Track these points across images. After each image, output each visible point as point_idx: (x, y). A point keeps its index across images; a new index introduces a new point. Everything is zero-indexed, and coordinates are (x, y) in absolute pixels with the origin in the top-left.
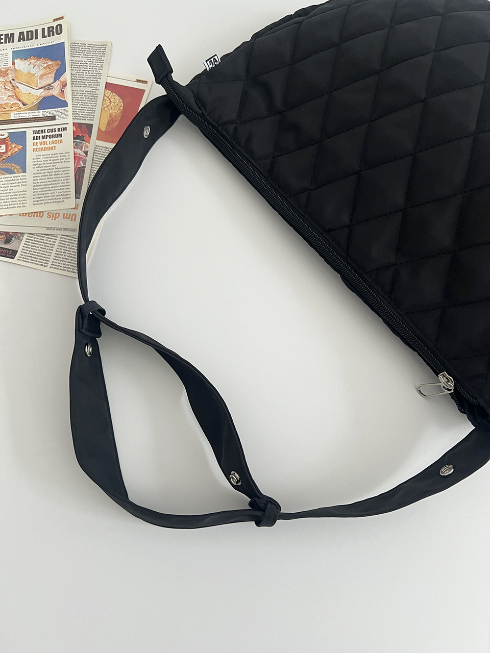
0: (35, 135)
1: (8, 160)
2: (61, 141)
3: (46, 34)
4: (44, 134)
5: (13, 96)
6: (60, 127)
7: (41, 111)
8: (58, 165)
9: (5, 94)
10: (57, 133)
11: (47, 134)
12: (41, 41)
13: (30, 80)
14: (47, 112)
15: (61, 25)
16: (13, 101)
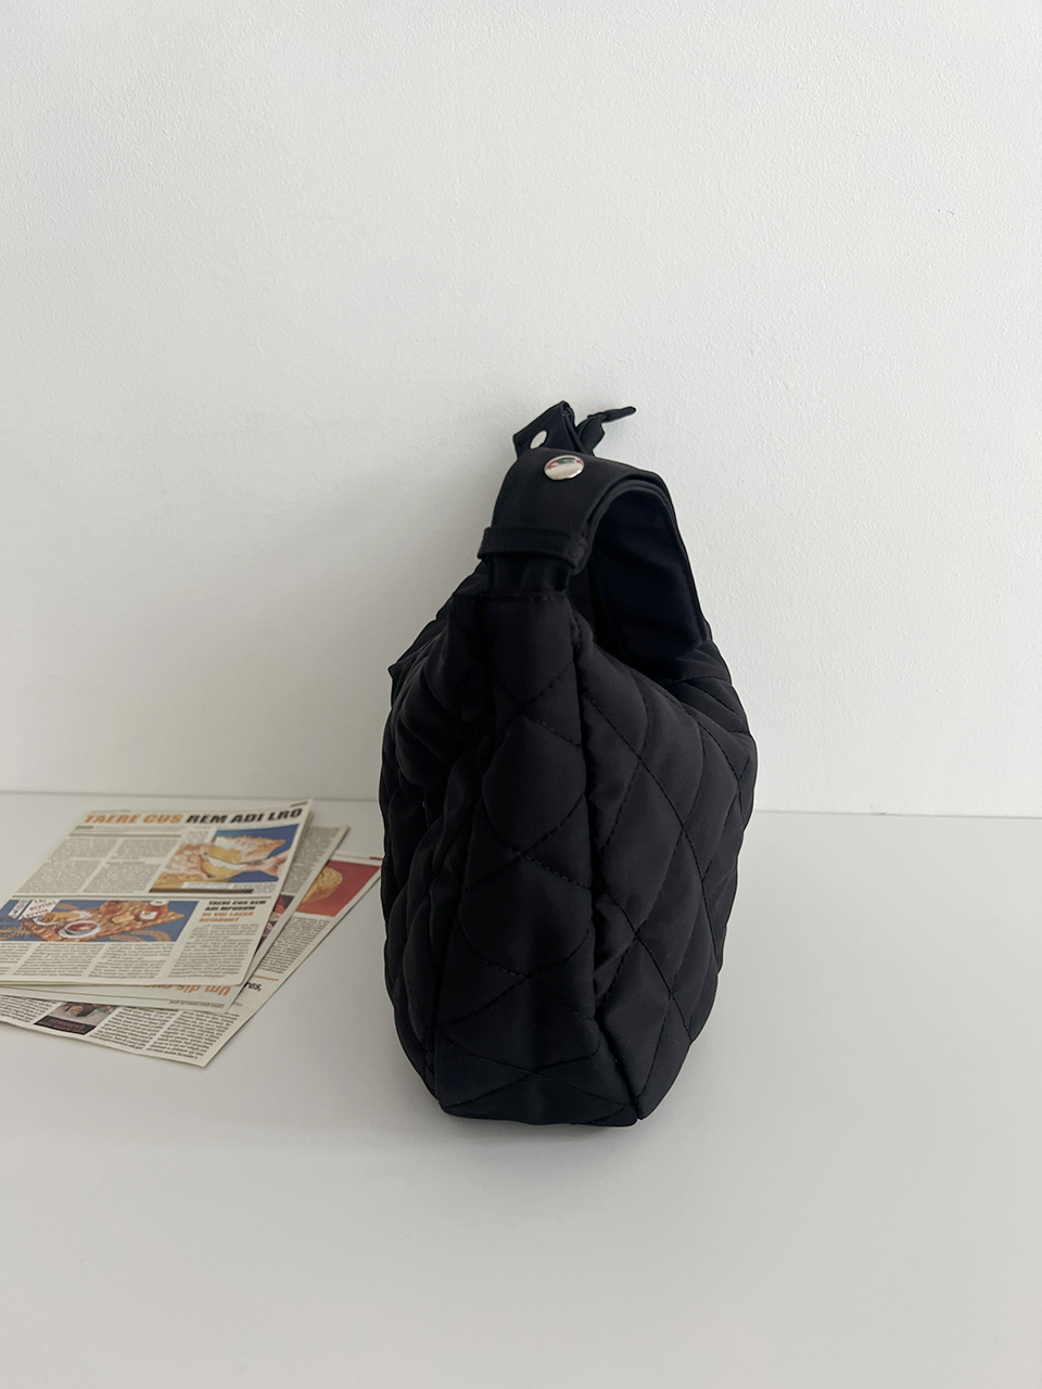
0: (211, 906)
1: (156, 927)
2: (251, 914)
3: (276, 816)
4: (225, 906)
6: (255, 900)
7: (233, 884)
8: (232, 937)
9: (186, 865)
10: (248, 905)
11: (231, 905)
12: (265, 824)
13: (229, 856)
14: (242, 886)
15: (300, 811)
16: (195, 872)
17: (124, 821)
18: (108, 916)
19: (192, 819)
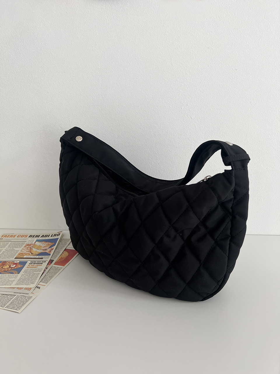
0: (31, 263)
1: (14, 270)
2: (41, 265)
3: (53, 236)
4: (34, 263)
5: (29, 251)
6: (43, 261)
7: (38, 256)
8: (35, 272)
9: (26, 250)
10: (41, 263)
11: (36, 263)
12: (50, 238)
13: (39, 247)
14: (40, 257)
15: (60, 234)
16: (28, 252)
17: (12, 237)
18: (2, 266)
19: (30, 236)
